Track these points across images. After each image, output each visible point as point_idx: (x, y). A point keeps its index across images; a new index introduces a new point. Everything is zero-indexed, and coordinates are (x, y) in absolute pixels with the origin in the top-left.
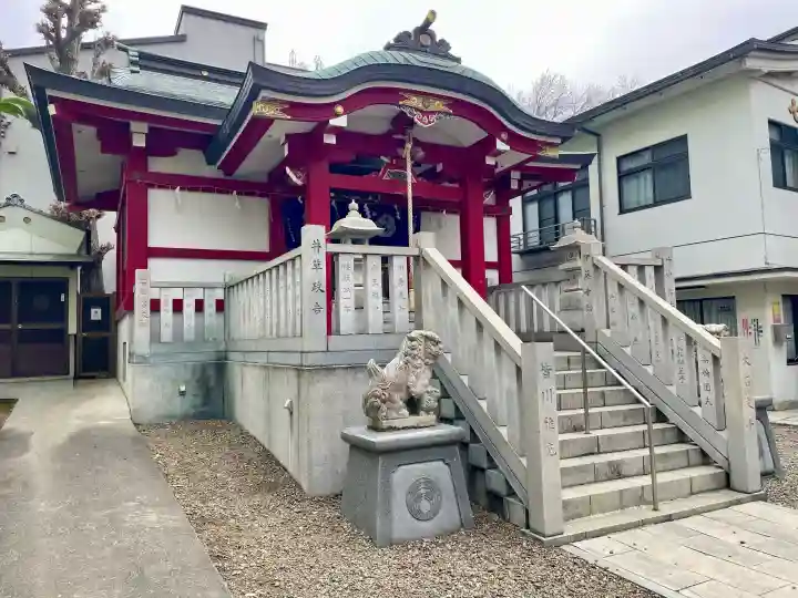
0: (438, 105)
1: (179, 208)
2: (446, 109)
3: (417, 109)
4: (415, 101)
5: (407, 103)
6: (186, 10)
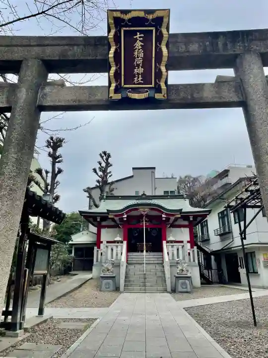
1: (107, 232)
2: (149, 210)
3: (142, 211)
5: (139, 210)
6: (133, 169)
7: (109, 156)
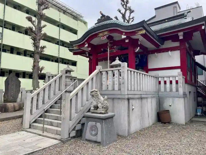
0: (106, 33)
2: (108, 33)
3: (101, 36)
4: (101, 35)
5: (99, 36)
7: (127, 2)
